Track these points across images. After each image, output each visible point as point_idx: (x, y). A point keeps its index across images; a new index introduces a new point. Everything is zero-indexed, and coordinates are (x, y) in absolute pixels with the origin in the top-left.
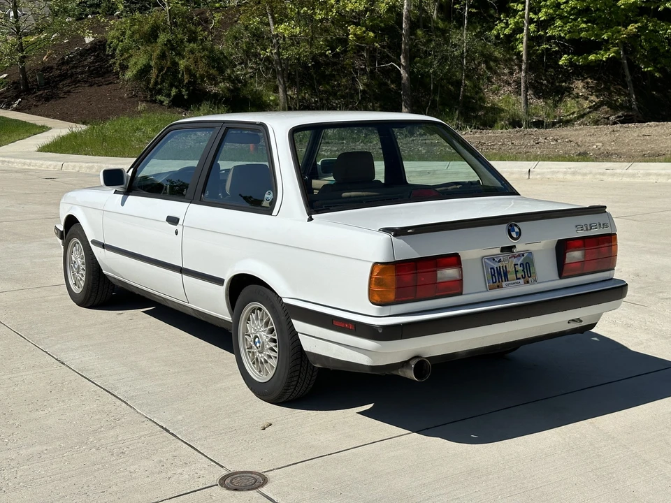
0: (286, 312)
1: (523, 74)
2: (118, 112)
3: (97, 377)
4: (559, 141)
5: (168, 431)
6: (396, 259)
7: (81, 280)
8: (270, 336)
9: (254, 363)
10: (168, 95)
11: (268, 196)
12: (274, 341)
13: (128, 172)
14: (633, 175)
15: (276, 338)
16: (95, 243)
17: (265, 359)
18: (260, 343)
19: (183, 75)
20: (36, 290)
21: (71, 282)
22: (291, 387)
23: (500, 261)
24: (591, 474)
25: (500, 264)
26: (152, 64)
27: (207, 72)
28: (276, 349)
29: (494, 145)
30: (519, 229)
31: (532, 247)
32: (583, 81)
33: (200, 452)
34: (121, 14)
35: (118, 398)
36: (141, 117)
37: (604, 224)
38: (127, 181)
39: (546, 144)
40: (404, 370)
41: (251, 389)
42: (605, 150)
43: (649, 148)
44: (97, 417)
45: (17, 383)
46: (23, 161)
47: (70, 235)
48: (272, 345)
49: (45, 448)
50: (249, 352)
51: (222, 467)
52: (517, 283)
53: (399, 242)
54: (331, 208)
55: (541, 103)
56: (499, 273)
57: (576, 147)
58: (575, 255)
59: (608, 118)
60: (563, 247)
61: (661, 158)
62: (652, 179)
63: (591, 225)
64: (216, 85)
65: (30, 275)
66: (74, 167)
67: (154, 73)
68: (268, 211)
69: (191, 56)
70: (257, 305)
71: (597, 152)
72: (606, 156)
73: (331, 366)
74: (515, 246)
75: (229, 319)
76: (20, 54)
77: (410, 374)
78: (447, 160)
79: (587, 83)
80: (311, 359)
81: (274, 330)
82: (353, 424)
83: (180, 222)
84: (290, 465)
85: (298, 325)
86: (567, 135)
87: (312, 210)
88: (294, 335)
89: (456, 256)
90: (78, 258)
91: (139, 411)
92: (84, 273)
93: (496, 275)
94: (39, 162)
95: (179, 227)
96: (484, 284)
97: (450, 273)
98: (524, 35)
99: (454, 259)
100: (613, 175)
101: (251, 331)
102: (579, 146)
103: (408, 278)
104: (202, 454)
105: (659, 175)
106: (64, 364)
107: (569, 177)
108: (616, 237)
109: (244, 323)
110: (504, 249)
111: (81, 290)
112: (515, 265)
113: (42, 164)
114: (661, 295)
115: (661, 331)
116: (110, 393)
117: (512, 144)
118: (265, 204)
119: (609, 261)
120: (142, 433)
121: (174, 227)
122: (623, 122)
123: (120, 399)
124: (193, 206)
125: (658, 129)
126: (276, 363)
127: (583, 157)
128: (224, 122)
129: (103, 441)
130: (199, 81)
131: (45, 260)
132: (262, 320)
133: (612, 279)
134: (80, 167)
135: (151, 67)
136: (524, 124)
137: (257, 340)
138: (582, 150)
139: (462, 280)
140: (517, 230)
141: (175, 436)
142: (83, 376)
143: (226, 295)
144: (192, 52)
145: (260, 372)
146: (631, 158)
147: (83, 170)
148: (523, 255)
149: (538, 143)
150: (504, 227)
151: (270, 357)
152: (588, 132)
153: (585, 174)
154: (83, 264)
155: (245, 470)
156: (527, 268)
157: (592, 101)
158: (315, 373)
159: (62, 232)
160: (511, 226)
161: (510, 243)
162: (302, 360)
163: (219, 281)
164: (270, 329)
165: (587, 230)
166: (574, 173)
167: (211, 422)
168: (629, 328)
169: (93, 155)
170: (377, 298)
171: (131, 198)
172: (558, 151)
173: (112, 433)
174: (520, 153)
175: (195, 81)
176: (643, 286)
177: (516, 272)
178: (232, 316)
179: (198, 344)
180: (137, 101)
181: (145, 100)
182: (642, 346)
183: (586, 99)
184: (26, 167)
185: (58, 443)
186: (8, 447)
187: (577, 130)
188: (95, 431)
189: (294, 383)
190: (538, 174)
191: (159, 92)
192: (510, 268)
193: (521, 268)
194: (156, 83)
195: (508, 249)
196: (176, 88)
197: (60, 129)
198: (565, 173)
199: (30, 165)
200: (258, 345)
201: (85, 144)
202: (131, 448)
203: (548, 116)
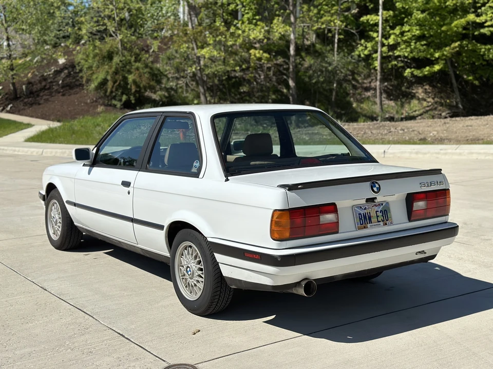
0: (210, 248)
1: (378, 83)
2: (84, 113)
3: (71, 299)
4: (406, 130)
5: (124, 336)
6: (290, 207)
7: (58, 230)
8: (198, 266)
9: (186, 287)
10: (120, 100)
11: (196, 164)
12: (201, 270)
13: (93, 150)
14: (460, 154)
15: (202, 267)
16: (69, 202)
17: (194, 283)
18: (190, 271)
19: (131, 86)
20: (24, 239)
21: (51, 232)
22: (214, 303)
23: (365, 209)
24: (435, 363)
25: (366, 211)
26: (109, 78)
27: (149, 84)
28: (203, 276)
29: (358, 134)
30: (379, 185)
31: (388, 199)
32: (422, 88)
33: (148, 351)
34: (85, 43)
35: (86, 313)
36: (100, 116)
37: (440, 182)
38: (92, 157)
39: (396, 133)
40: (297, 289)
41: (184, 306)
42: (439, 136)
43: (471, 135)
44: (72, 327)
45: (12, 304)
46: (14, 148)
47: (50, 198)
48: (200, 272)
49: (34, 349)
50: (183, 278)
51: (164, 361)
52: (378, 225)
53: (291, 194)
54: (242, 172)
55: (392, 103)
56: (365, 217)
57: (418, 134)
58: (420, 205)
59: (441, 114)
60: (411, 199)
61: (480, 142)
62: (474, 157)
63: (431, 182)
64: (155, 93)
65: (20, 228)
66: (51, 152)
67: (110, 84)
68: (196, 175)
69: (137, 72)
70: (188, 243)
71: (434, 138)
72: (440, 141)
73: (244, 287)
74: (376, 198)
75: (168, 255)
76: (12, 73)
77: (301, 291)
78: (324, 144)
79: (426, 89)
80: (228, 282)
81: (201, 262)
82: (260, 330)
83: (132, 185)
84: (214, 359)
85: (219, 257)
86: (411, 126)
87: (228, 174)
88: (216, 265)
89: (334, 205)
90: (56, 214)
91: (102, 323)
92: (60, 225)
93: (363, 219)
94: (26, 149)
95: (130, 189)
96: (354, 225)
97: (329, 217)
98: (378, 55)
99: (332, 207)
100: (446, 154)
101: (184, 263)
102: (420, 134)
103: (299, 221)
104: (150, 352)
105: (479, 153)
106: (46, 290)
107: (413, 156)
108: (449, 192)
109: (179, 258)
110: (368, 200)
111: (58, 237)
112: (376, 212)
113: (28, 151)
114: (483, 237)
115: (483, 262)
116: (80, 310)
117: (372, 133)
118: (194, 170)
119: (444, 209)
120: (106, 338)
121: (127, 189)
122: (451, 117)
123: (88, 314)
124: (141, 173)
125: (478, 121)
126: (203, 286)
127: (423, 141)
128: (163, 112)
129: (76, 344)
130: (143, 91)
131: (31, 218)
132: (192, 254)
133: (447, 222)
134: (56, 152)
135: (108, 80)
136: (379, 118)
137: (188, 269)
138: (422, 136)
139: (338, 222)
140: (377, 186)
141: (129, 340)
142: (60, 299)
143: (166, 237)
144: (137, 69)
145: (191, 293)
146: (458, 142)
147: (58, 155)
148: (382, 205)
149: (390, 132)
150: (368, 184)
151: (198, 281)
152: (427, 124)
153: (425, 154)
154: (60, 218)
155: (181, 363)
156: (385, 214)
157: (428, 102)
158: (232, 293)
159: (44, 196)
160: (373, 183)
161: (372, 195)
162: (222, 283)
163: (160, 227)
164: (198, 261)
165: (428, 186)
166: (417, 153)
167: (155, 330)
168: (460, 261)
169: (65, 144)
170: (276, 236)
171: (95, 169)
172: (405, 138)
173: (83, 338)
174: (377, 139)
175: (140, 91)
176: (470, 231)
177: (377, 216)
178: (170, 252)
179: (144, 275)
180: (97, 105)
181: (103, 104)
182: (470, 273)
183: (425, 100)
184: (16, 153)
185: (43, 346)
186: (6, 349)
187: (418, 123)
188: (70, 337)
189: (216, 300)
190: (391, 154)
191: (114, 98)
192: (373, 214)
193: (381, 214)
194: (112, 92)
195: (371, 200)
196: (127, 95)
197: (41, 125)
198: (411, 153)
199: (19, 151)
200: (189, 273)
201: (59, 136)
202: (97, 349)
203: (397, 112)
